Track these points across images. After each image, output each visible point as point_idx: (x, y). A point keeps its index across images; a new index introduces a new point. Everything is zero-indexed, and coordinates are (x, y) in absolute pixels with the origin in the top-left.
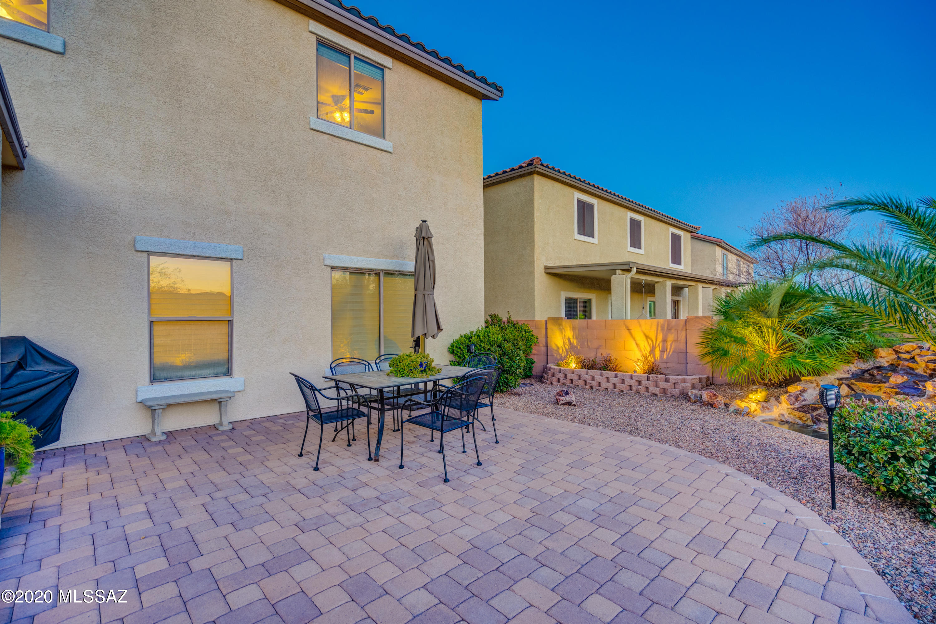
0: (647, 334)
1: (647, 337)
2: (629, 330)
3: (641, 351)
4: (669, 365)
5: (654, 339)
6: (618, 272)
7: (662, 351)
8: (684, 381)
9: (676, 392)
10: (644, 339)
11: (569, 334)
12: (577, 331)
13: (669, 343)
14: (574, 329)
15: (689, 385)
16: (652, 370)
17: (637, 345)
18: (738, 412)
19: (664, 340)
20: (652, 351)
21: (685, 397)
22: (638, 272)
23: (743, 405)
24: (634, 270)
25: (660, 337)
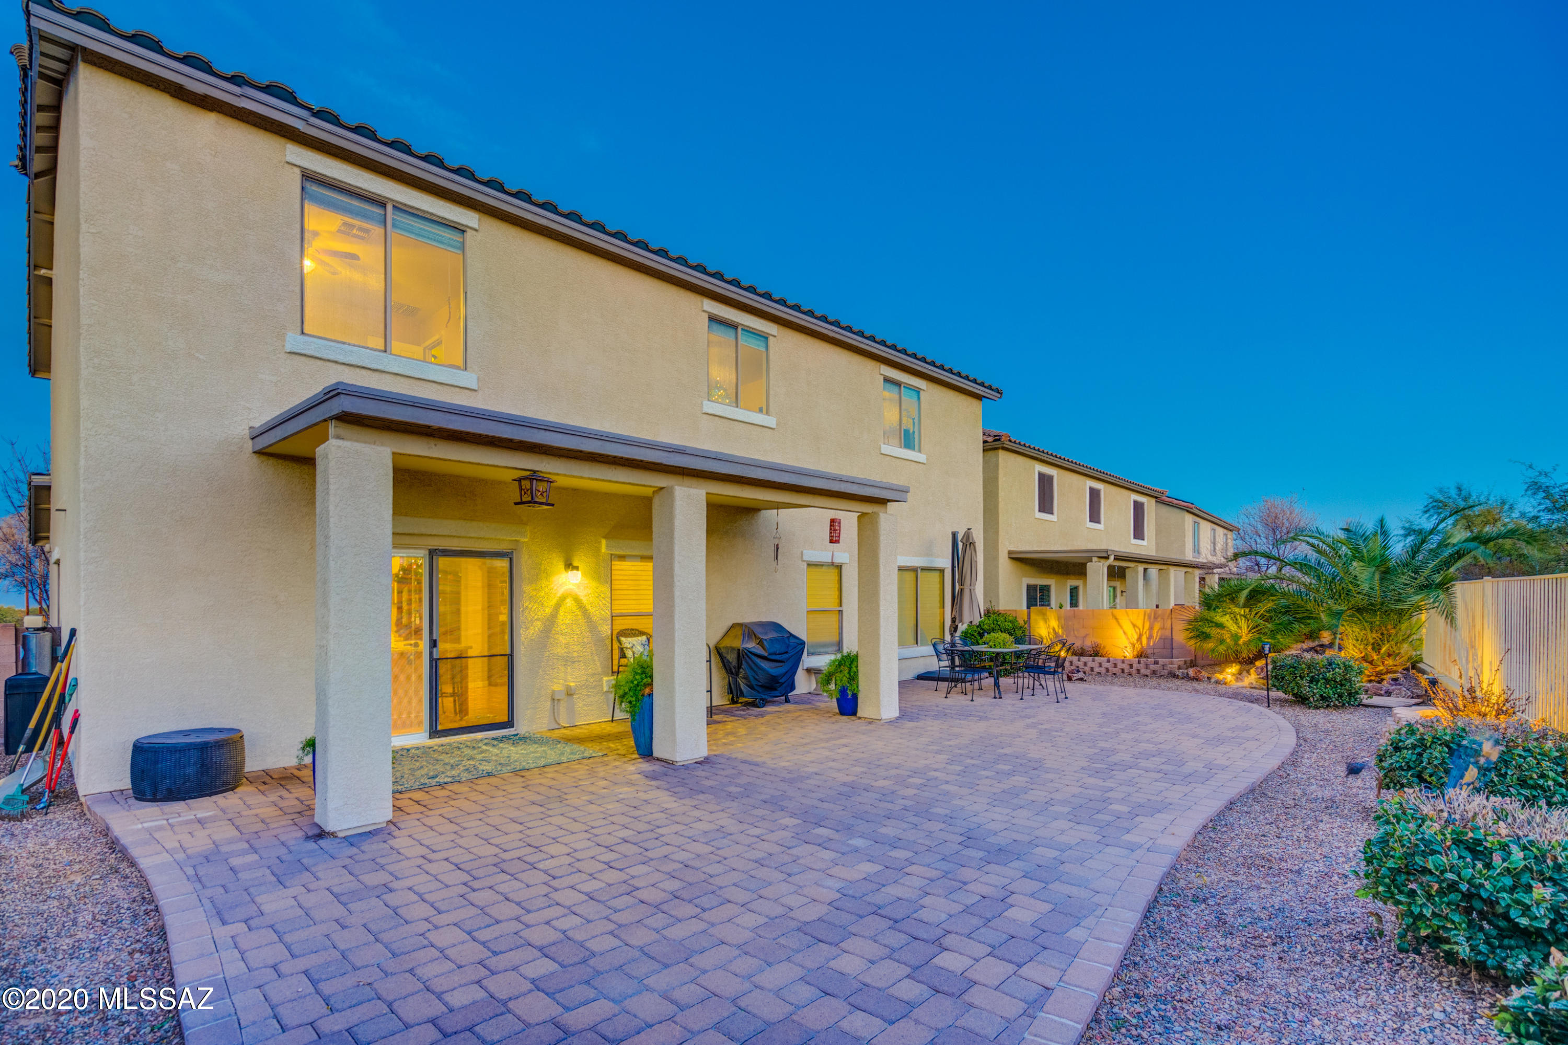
0: (1135, 622)
1: (1134, 626)
2: (1116, 619)
3: (1128, 639)
4: (1156, 651)
5: (1141, 627)
6: (1095, 559)
7: (1149, 638)
8: (1172, 663)
9: (1166, 672)
10: (1131, 626)
11: (1054, 623)
12: (1063, 621)
13: (1155, 631)
14: (1059, 619)
15: (1176, 666)
16: (1141, 655)
17: (1125, 633)
18: (1218, 682)
19: (1151, 628)
20: (1139, 639)
21: (1173, 675)
22: (1116, 559)
23: (1220, 677)
24: (1112, 557)
25: (1147, 625)
